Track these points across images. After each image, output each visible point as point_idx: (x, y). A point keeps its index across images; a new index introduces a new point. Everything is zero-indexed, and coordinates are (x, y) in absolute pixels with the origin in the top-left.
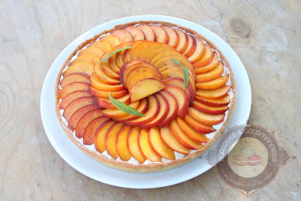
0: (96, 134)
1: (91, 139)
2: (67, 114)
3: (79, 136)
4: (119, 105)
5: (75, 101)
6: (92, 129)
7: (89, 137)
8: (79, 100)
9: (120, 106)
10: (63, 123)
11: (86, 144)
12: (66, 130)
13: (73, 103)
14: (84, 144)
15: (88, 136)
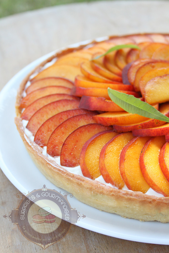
0: (85, 148)
1: (74, 157)
2: (33, 125)
3: (53, 152)
4: (126, 103)
5: (49, 107)
6: (77, 141)
7: (70, 154)
8: (55, 104)
9: (129, 105)
10: (26, 136)
11: (66, 166)
12: (30, 144)
13: (45, 109)
14: (62, 164)
15: (70, 152)
